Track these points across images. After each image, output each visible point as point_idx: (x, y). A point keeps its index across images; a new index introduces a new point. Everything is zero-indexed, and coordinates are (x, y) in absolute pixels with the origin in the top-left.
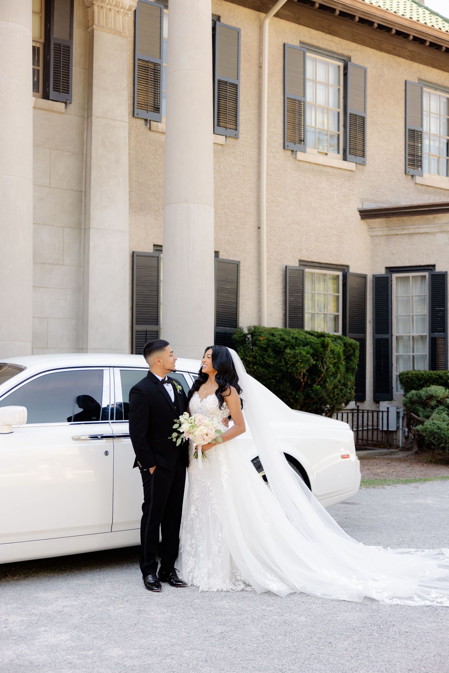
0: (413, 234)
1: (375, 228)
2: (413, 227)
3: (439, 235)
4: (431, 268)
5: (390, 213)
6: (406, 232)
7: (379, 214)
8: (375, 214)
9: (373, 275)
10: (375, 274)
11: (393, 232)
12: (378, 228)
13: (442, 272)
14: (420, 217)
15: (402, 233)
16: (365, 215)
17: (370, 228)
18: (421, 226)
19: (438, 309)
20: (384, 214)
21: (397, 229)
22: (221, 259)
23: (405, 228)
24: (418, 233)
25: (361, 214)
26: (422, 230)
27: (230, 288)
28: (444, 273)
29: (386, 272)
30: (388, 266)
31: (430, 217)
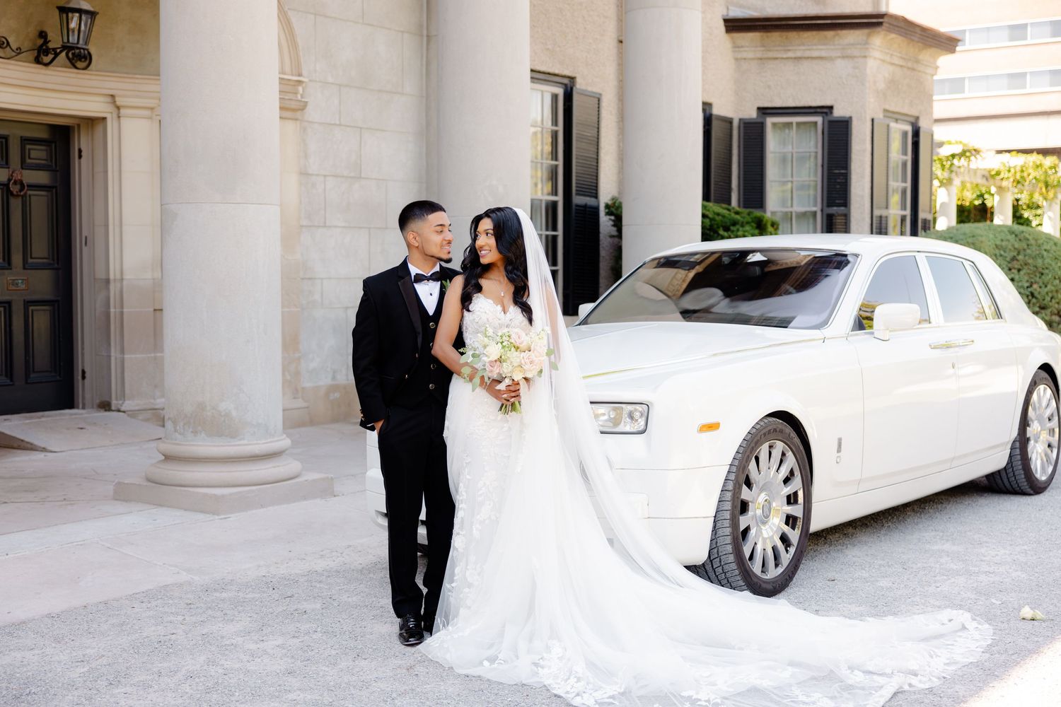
0: (800, 58)
1: (742, 47)
2: (803, 48)
3: (840, 63)
4: (825, 110)
5: (772, 25)
6: (790, 54)
7: (754, 26)
8: (748, 26)
9: (740, 120)
10: (742, 117)
11: (770, 55)
12: (747, 47)
13: (844, 117)
14: (814, 33)
15: (785, 56)
16: (733, 26)
17: (736, 47)
18: (815, 47)
19: (837, 171)
20: (763, 26)
21: (777, 50)
22: (580, 89)
23: (790, 48)
24: (808, 58)
25: (727, 24)
26: (815, 54)
27: (589, 135)
28: (846, 119)
29: (758, 114)
30: (762, 105)
31: (830, 34)
